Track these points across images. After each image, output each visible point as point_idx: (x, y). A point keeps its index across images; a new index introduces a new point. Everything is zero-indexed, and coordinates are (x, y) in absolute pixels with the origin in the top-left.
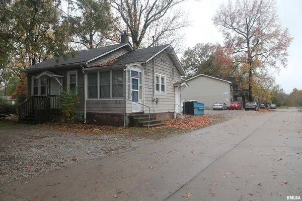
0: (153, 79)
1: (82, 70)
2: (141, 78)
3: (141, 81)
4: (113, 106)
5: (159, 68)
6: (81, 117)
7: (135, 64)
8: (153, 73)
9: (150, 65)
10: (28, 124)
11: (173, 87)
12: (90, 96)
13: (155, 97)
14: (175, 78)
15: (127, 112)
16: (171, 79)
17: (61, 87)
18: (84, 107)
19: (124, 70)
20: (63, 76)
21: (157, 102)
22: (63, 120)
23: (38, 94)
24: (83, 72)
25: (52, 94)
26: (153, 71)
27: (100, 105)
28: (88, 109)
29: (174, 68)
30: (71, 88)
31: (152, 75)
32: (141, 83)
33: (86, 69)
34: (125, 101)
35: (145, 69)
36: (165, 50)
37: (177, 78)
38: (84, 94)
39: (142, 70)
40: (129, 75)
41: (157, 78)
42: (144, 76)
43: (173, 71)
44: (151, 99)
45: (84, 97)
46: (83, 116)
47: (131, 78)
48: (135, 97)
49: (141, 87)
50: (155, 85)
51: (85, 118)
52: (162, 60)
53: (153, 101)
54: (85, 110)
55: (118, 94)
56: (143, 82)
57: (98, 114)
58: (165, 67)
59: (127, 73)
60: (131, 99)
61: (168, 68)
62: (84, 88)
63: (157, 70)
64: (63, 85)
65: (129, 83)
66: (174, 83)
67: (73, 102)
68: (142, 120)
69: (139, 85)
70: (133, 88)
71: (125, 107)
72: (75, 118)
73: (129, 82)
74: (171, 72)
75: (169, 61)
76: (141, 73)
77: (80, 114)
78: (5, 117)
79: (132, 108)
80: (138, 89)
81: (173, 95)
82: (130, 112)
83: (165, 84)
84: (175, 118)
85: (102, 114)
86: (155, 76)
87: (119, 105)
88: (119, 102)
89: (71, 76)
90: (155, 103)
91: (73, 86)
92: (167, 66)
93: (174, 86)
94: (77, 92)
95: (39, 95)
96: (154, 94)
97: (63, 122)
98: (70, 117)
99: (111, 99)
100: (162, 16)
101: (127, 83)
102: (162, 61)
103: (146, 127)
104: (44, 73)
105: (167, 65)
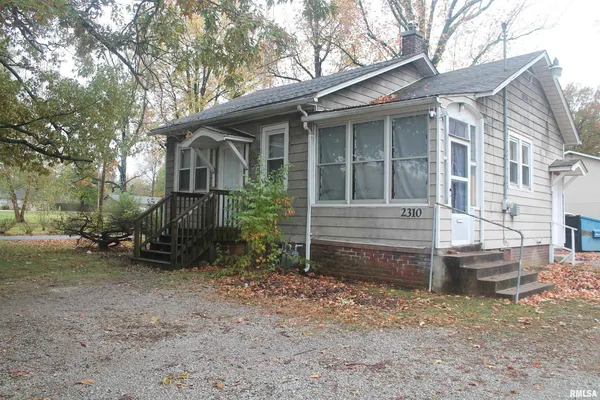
0: (504, 149)
1: (303, 119)
2: (473, 143)
3: (473, 151)
4: (395, 223)
5: (518, 117)
6: (296, 253)
7: (461, 100)
8: (504, 132)
9: (496, 107)
10: (154, 266)
11: (547, 175)
12: (324, 193)
13: (509, 201)
14: (552, 149)
15: (439, 246)
16: (544, 152)
17: (245, 170)
18: (306, 226)
19: (432, 113)
20: (251, 141)
21: (512, 217)
22: (245, 262)
23: (188, 188)
24: (305, 125)
25: (221, 187)
26: (504, 123)
27: (352, 223)
28: (317, 233)
29: (550, 121)
30: (270, 170)
31: (500, 135)
32: (473, 160)
33: (314, 117)
34: (433, 210)
35: (485, 116)
36: (530, 69)
37: (557, 151)
38: (306, 189)
39: (477, 119)
40: (444, 130)
41: (513, 145)
42: (481, 137)
43: (547, 130)
44: (498, 208)
45: (306, 198)
46: (302, 251)
47: (451, 139)
48: (459, 198)
49: (473, 168)
50: (508, 166)
51: (308, 257)
52: (524, 94)
53: (504, 211)
54: (309, 233)
55: (410, 189)
56: (481, 156)
57: (347, 247)
58: (531, 117)
59: (440, 125)
60: (450, 205)
61: (538, 121)
62: (305, 171)
63: (513, 123)
64: (249, 164)
65: (443, 154)
66: (550, 162)
67: (274, 211)
68: (488, 272)
69: (470, 163)
70: (455, 172)
71: (433, 230)
72: (279, 257)
73: (445, 153)
74: (543, 131)
75: (540, 100)
76: (473, 128)
77: (293, 244)
78: (118, 243)
79: (453, 232)
80: (465, 175)
81: (548, 197)
82: (447, 246)
83: (531, 165)
84: (552, 260)
85: (358, 249)
86: (509, 140)
87: (412, 223)
88: (414, 213)
89: (272, 138)
90: (507, 217)
91: (274, 165)
92: (534, 115)
93: (550, 173)
94: (286, 182)
95: (191, 191)
96: (508, 192)
97: (247, 268)
98: (266, 254)
99: (388, 204)
100: (484, 9)
101: (440, 154)
102: (525, 98)
103: (504, 296)
104: (202, 133)
105: (535, 111)
